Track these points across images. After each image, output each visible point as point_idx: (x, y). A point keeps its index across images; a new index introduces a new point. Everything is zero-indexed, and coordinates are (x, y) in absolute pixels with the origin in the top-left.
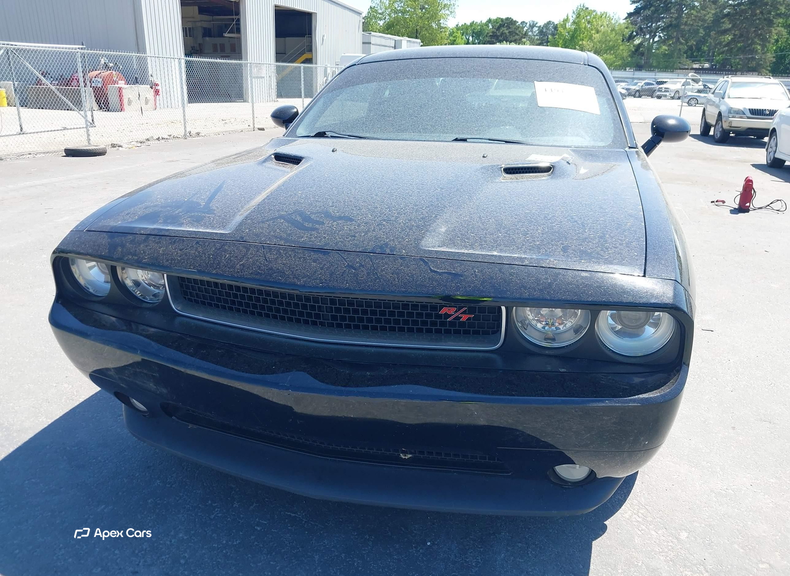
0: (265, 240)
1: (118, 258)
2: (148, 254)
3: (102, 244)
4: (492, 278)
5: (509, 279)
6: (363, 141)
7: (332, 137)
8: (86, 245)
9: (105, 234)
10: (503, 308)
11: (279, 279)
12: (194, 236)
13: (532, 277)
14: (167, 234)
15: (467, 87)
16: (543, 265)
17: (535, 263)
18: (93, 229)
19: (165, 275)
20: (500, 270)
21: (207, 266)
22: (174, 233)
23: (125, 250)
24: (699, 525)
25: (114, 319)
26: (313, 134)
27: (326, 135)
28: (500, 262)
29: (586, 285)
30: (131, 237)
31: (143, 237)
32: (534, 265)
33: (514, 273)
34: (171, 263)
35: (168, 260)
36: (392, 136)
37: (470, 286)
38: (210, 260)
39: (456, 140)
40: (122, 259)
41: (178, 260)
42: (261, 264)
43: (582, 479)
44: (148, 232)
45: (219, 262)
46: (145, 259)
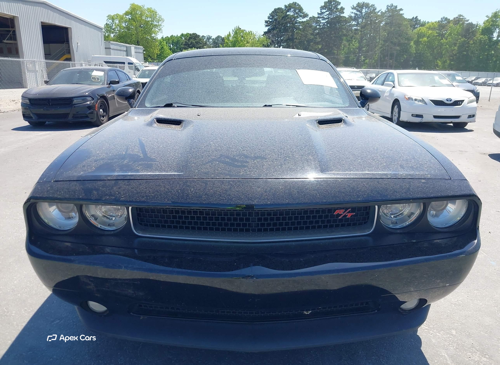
0: (214, 177)
1: (96, 200)
2: (124, 194)
3: (76, 190)
4: (376, 188)
5: (386, 187)
6: (204, 108)
7: (178, 106)
8: (60, 192)
9: (75, 183)
10: (376, 207)
11: (238, 202)
12: (157, 178)
13: (398, 185)
14: (132, 178)
15: (257, 73)
16: (399, 177)
17: (395, 177)
18: (61, 180)
19: (130, 208)
20: (378, 182)
21: (179, 198)
22: (139, 177)
23: (100, 193)
24: (457, 325)
25: (69, 244)
26: (163, 106)
27: (173, 106)
28: (375, 177)
29: (427, 187)
30: (101, 183)
31: (113, 182)
32: (394, 177)
33: (387, 183)
34: (147, 199)
35: (143, 197)
36: (221, 105)
37: (365, 194)
38: (180, 194)
39: (266, 106)
40: (100, 200)
41: (152, 196)
42: (221, 193)
43: (413, 307)
44: (115, 178)
45: (187, 194)
46: (122, 198)
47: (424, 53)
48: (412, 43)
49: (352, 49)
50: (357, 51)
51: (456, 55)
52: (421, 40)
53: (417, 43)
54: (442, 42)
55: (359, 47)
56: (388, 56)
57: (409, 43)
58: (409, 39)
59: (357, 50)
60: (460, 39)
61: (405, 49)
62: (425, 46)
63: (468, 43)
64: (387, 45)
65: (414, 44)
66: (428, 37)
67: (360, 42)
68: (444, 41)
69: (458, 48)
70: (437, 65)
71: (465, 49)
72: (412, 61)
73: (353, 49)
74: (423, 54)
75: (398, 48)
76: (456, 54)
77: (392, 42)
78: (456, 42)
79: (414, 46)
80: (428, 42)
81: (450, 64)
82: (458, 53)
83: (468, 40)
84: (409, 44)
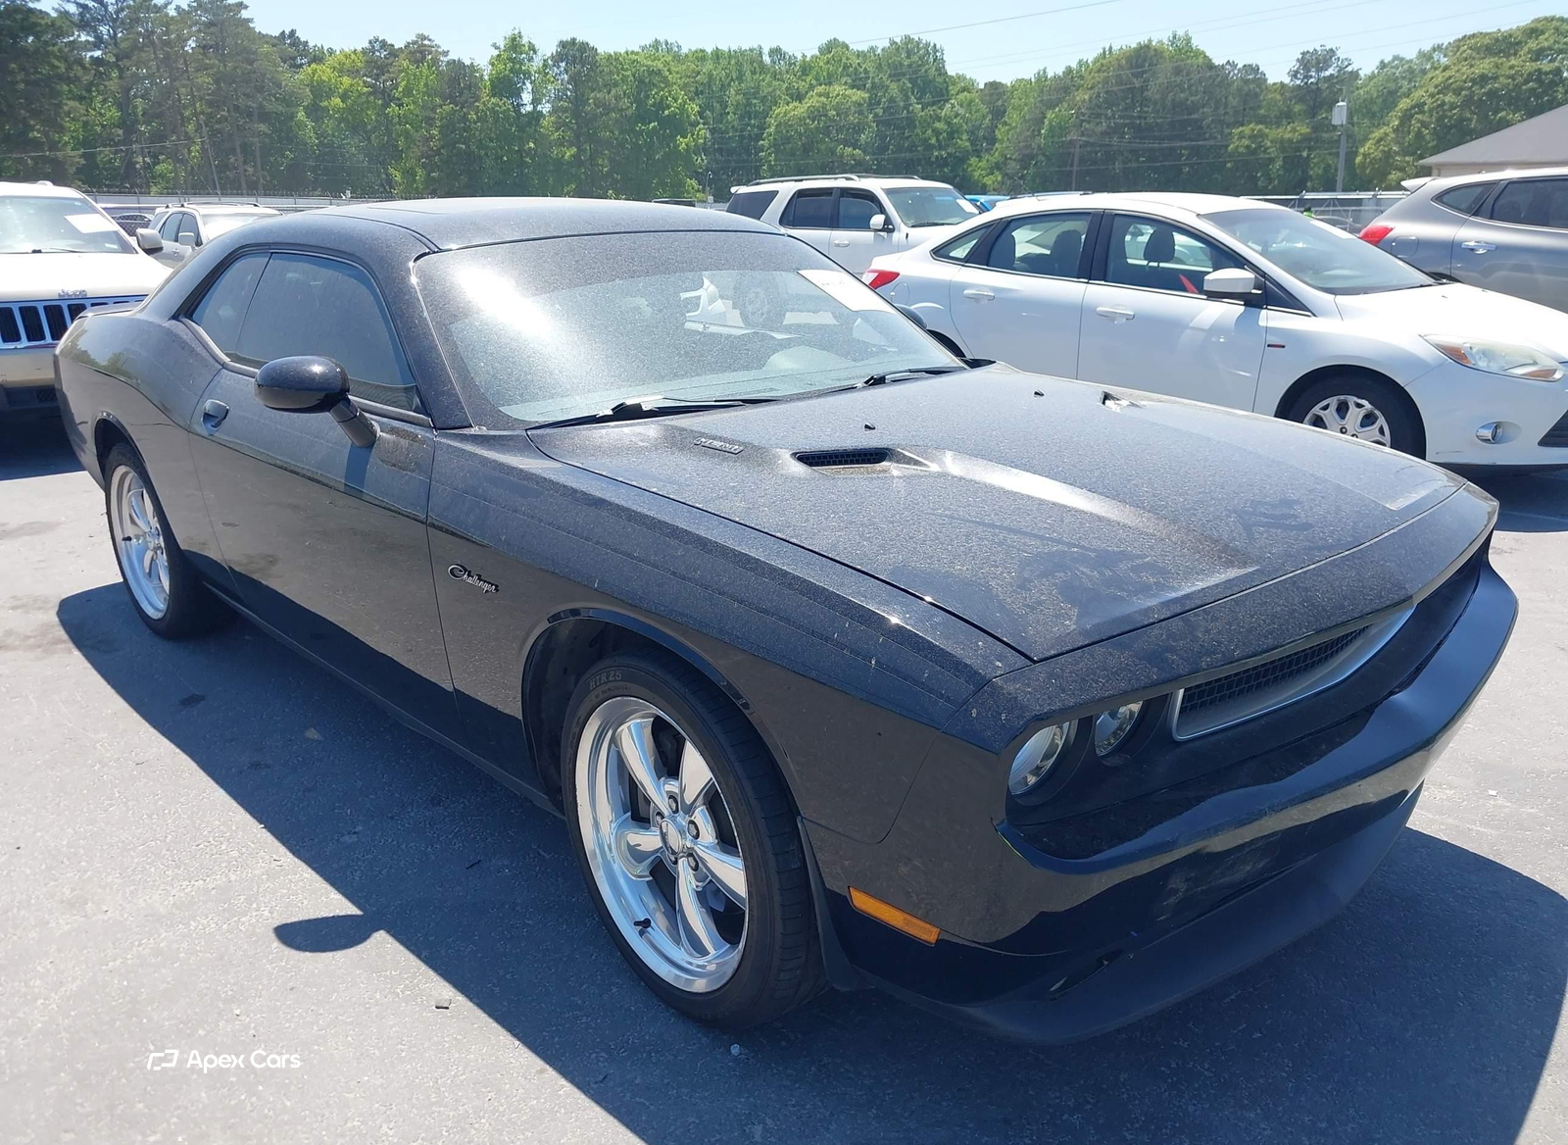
47: (344, 145)
48: (301, 115)
49: (98, 129)
50: (119, 136)
51: (438, 153)
52: (326, 103)
53: (316, 112)
54: (389, 113)
55: (124, 122)
56: (234, 154)
57: (293, 113)
58: (290, 100)
59: (120, 132)
60: (441, 106)
61: (284, 130)
62: (342, 125)
63: (465, 118)
64: (222, 116)
65: (308, 115)
66: (344, 97)
67: (124, 104)
68: (393, 109)
69: (440, 132)
70: (390, 182)
71: (461, 136)
72: (314, 170)
73: (103, 126)
74: (339, 147)
75: (263, 127)
76: (439, 149)
77: (237, 108)
78: (432, 115)
79: (310, 124)
80: (349, 110)
81: (429, 180)
82: (443, 148)
83: (462, 108)
84: (292, 116)
